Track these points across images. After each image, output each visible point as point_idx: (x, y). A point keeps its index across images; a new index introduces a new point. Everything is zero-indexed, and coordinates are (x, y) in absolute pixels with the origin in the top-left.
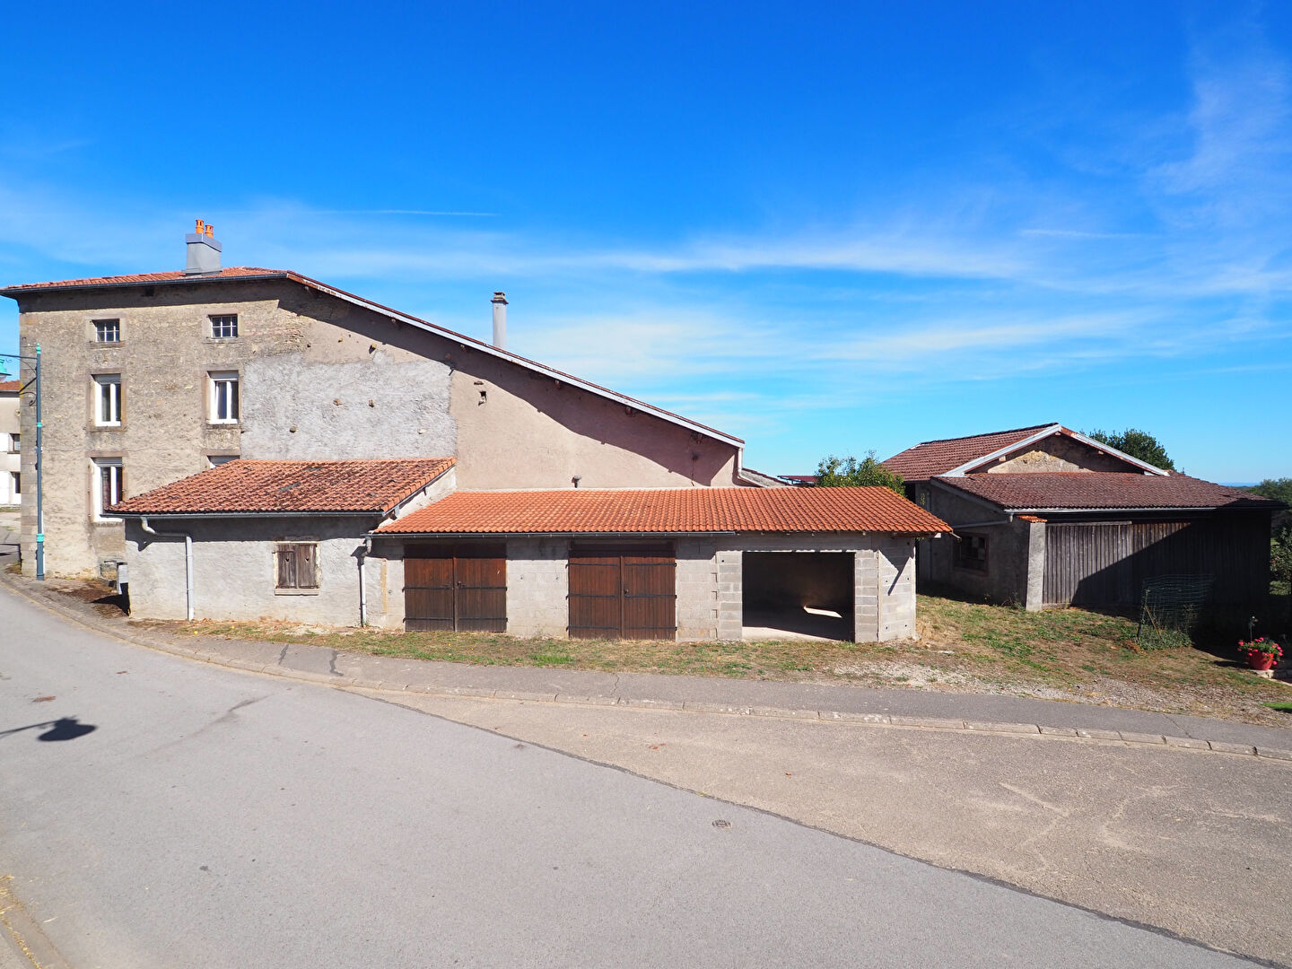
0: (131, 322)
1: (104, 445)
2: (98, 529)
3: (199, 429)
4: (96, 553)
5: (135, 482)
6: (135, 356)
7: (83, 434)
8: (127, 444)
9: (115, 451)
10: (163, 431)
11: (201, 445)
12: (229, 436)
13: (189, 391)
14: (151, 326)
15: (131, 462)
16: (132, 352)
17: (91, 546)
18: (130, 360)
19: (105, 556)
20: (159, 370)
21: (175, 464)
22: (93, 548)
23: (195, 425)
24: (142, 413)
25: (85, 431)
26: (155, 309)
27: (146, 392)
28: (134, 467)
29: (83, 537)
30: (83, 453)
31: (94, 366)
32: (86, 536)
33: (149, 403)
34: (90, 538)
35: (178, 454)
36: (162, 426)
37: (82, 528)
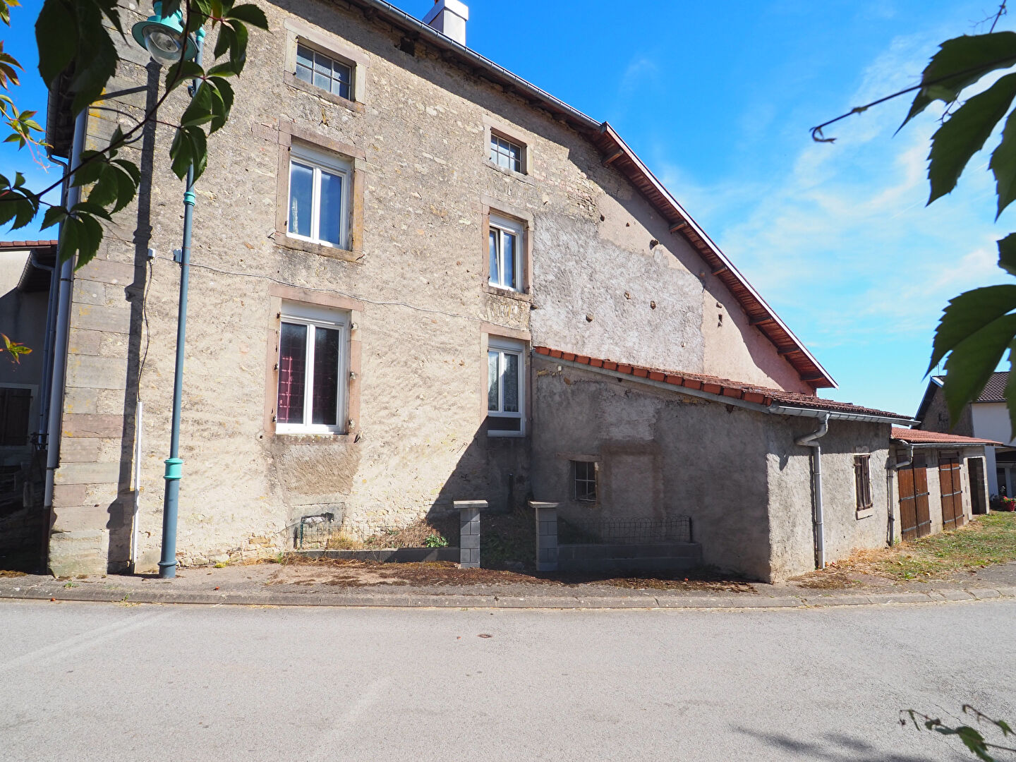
0: (376, 79)
1: (314, 280)
2: (293, 447)
3: (478, 289)
4: (286, 501)
5: (374, 361)
6: (382, 139)
7: (267, 248)
8: (362, 288)
9: (335, 294)
10: (425, 281)
11: (481, 316)
12: (516, 310)
13: (465, 228)
14: (410, 101)
15: (367, 323)
16: (376, 129)
17: (273, 486)
18: (373, 141)
19: (308, 504)
20: (420, 178)
21: (443, 338)
22: (278, 490)
23: (472, 283)
24: (392, 240)
25: (271, 243)
26: (415, 78)
27: (398, 206)
28: (374, 333)
29: (254, 466)
30: (264, 286)
31: (300, 122)
32: (262, 465)
33: (404, 227)
34: (272, 469)
35: (447, 324)
36: (423, 271)
37: (254, 447)
